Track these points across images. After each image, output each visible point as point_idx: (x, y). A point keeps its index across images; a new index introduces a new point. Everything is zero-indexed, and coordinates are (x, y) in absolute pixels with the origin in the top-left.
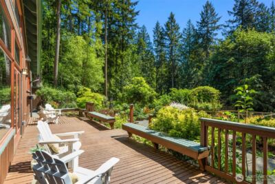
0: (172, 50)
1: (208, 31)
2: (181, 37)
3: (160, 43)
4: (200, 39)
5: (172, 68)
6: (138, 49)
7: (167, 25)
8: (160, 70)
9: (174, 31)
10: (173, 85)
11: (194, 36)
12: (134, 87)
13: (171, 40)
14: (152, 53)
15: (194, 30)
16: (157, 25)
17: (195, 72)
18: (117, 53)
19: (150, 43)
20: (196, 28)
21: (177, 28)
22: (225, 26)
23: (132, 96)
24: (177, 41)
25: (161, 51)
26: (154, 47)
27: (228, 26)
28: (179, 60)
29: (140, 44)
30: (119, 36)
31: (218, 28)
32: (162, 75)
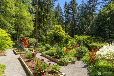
0: (73, 16)
1: (93, 6)
2: (78, 9)
3: (67, 12)
4: (88, 10)
5: (74, 25)
6: (56, 15)
7: (71, 3)
8: (67, 26)
9: (75, 6)
10: (74, 34)
11: (85, 9)
12: (54, 33)
13: (73, 10)
14: (63, 18)
15: (85, 5)
16: (66, 3)
17: (87, 27)
18: (44, 14)
19: (62, 12)
20: (86, 4)
21: (76, 4)
22: (102, 3)
23: (53, 39)
24: (76, 11)
25: (68, 16)
26: (64, 15)
27: (104, 3)
28: (78, 21)
29: (57, 13)
30: (45, 5)
31: (98, 4)
32: (68, 29)
